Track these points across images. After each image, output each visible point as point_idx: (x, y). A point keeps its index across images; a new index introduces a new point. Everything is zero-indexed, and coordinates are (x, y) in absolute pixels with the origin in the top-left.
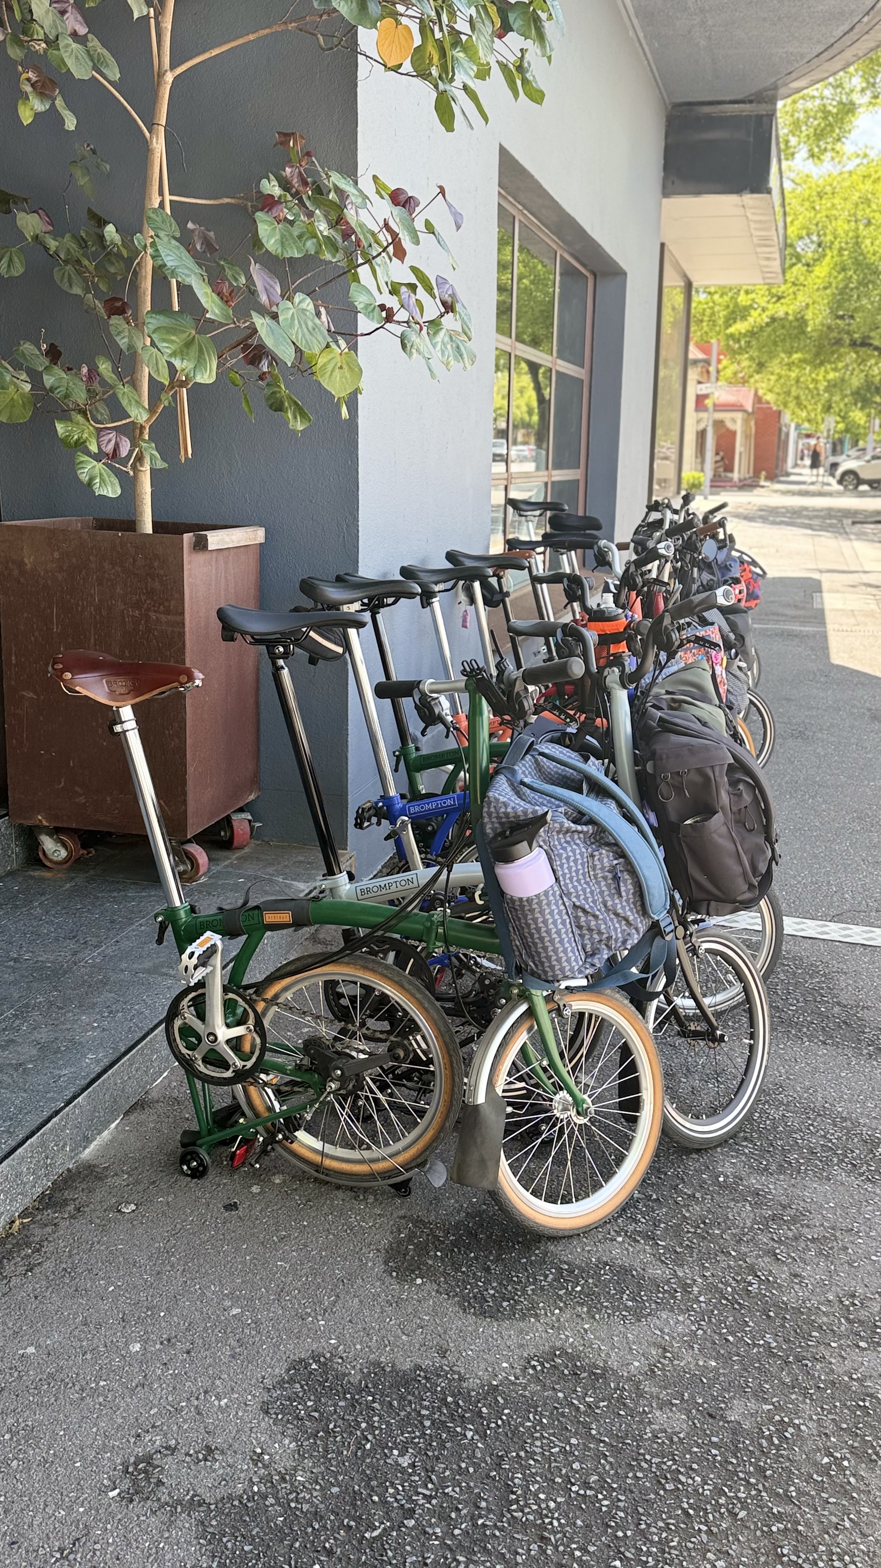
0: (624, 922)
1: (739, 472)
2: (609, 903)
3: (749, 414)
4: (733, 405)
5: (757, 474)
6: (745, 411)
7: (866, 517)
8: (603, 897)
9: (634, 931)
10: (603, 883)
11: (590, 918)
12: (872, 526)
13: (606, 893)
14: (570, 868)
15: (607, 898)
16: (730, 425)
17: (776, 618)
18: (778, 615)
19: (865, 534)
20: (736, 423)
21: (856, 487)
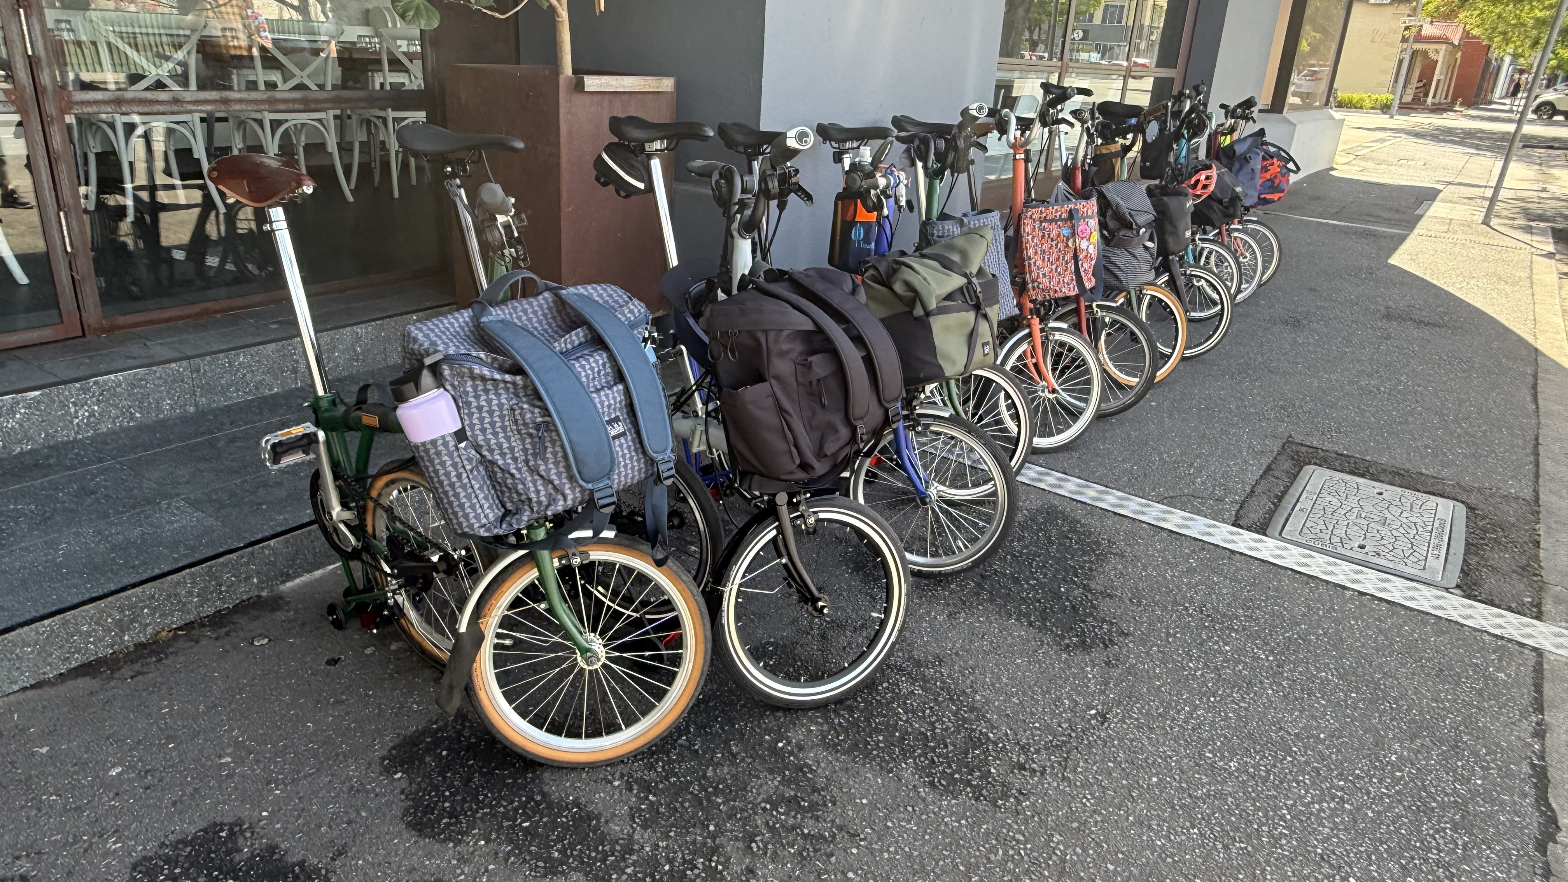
0: (550, 486)
1: (1434, 97)
2: (532, 463)
3: (1454, 46)
4: (1438, 38)
5: (1453, 102)
6: (1452, 44)
7: (1540, 142)
8: (526, 455)
9: (560, 497)
10: (528, 440)
11: (507, 475)
12: (1542, 151)
13: (530, 451)
14: (481, 419)
15: (530, 457)
16: (1432, 55)
17: (1368, 218)
18: (1372, 216)
19: (1530, 156)
20: (1440, 54)
21: (1551, 117)
